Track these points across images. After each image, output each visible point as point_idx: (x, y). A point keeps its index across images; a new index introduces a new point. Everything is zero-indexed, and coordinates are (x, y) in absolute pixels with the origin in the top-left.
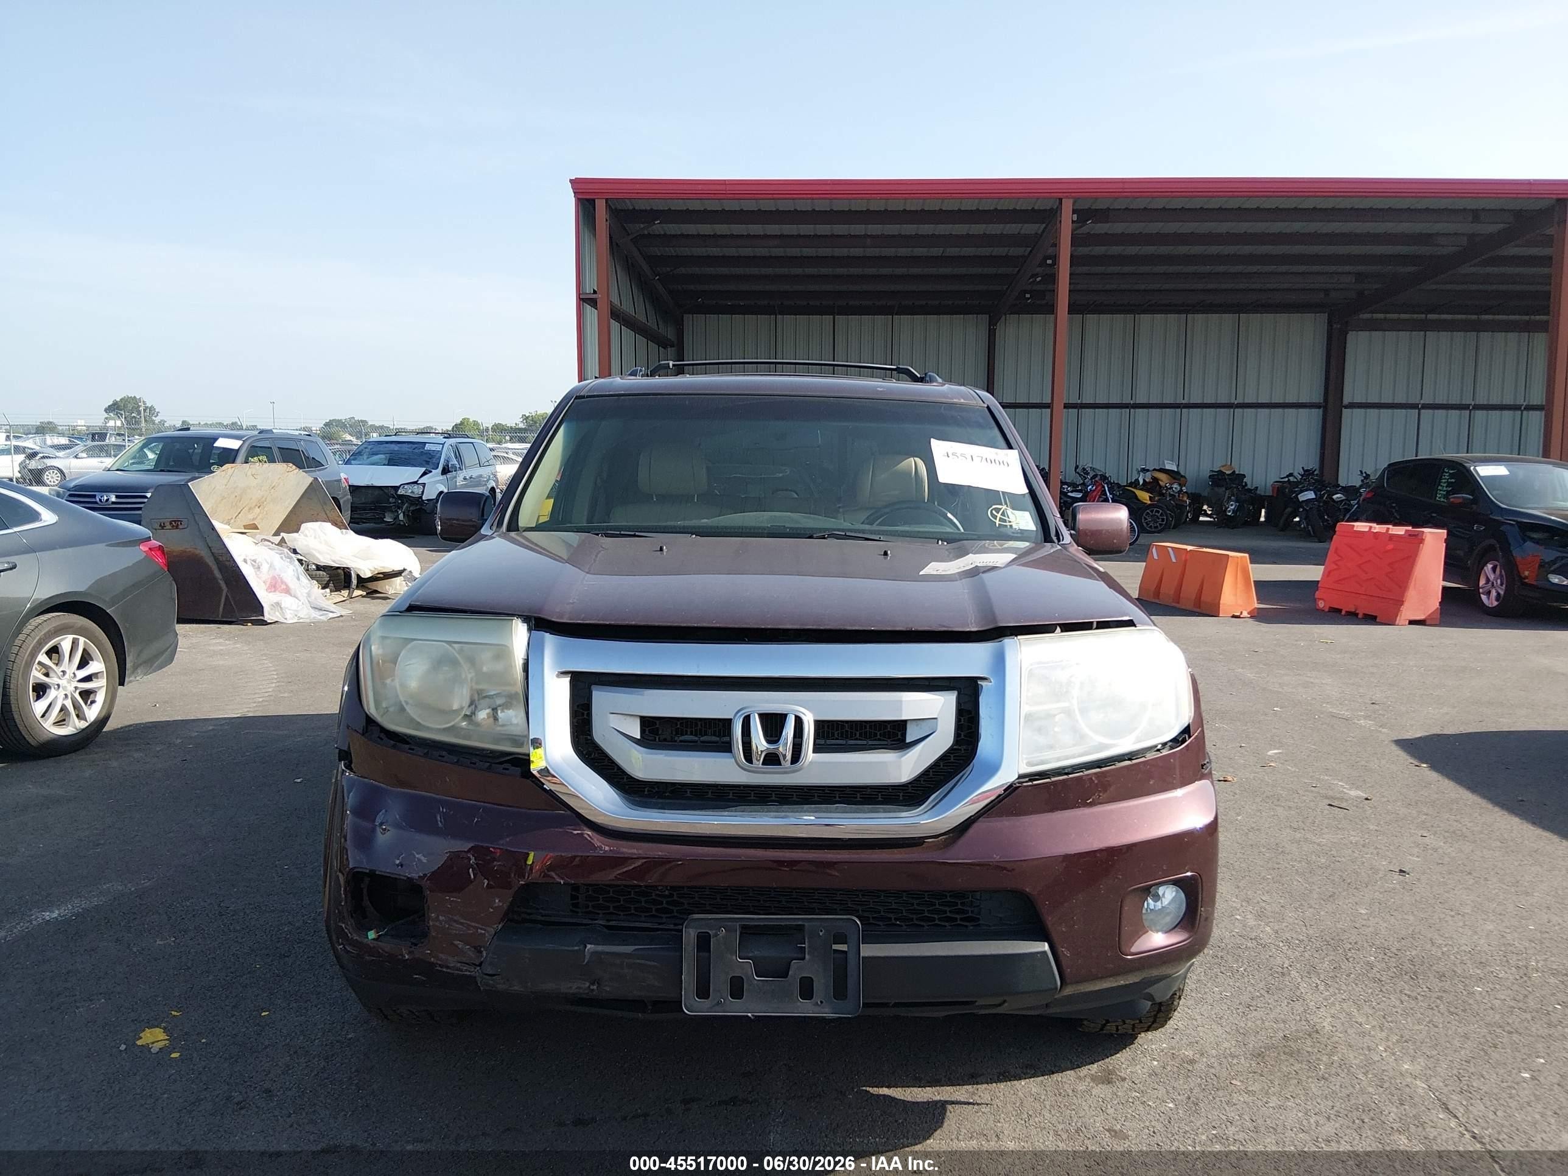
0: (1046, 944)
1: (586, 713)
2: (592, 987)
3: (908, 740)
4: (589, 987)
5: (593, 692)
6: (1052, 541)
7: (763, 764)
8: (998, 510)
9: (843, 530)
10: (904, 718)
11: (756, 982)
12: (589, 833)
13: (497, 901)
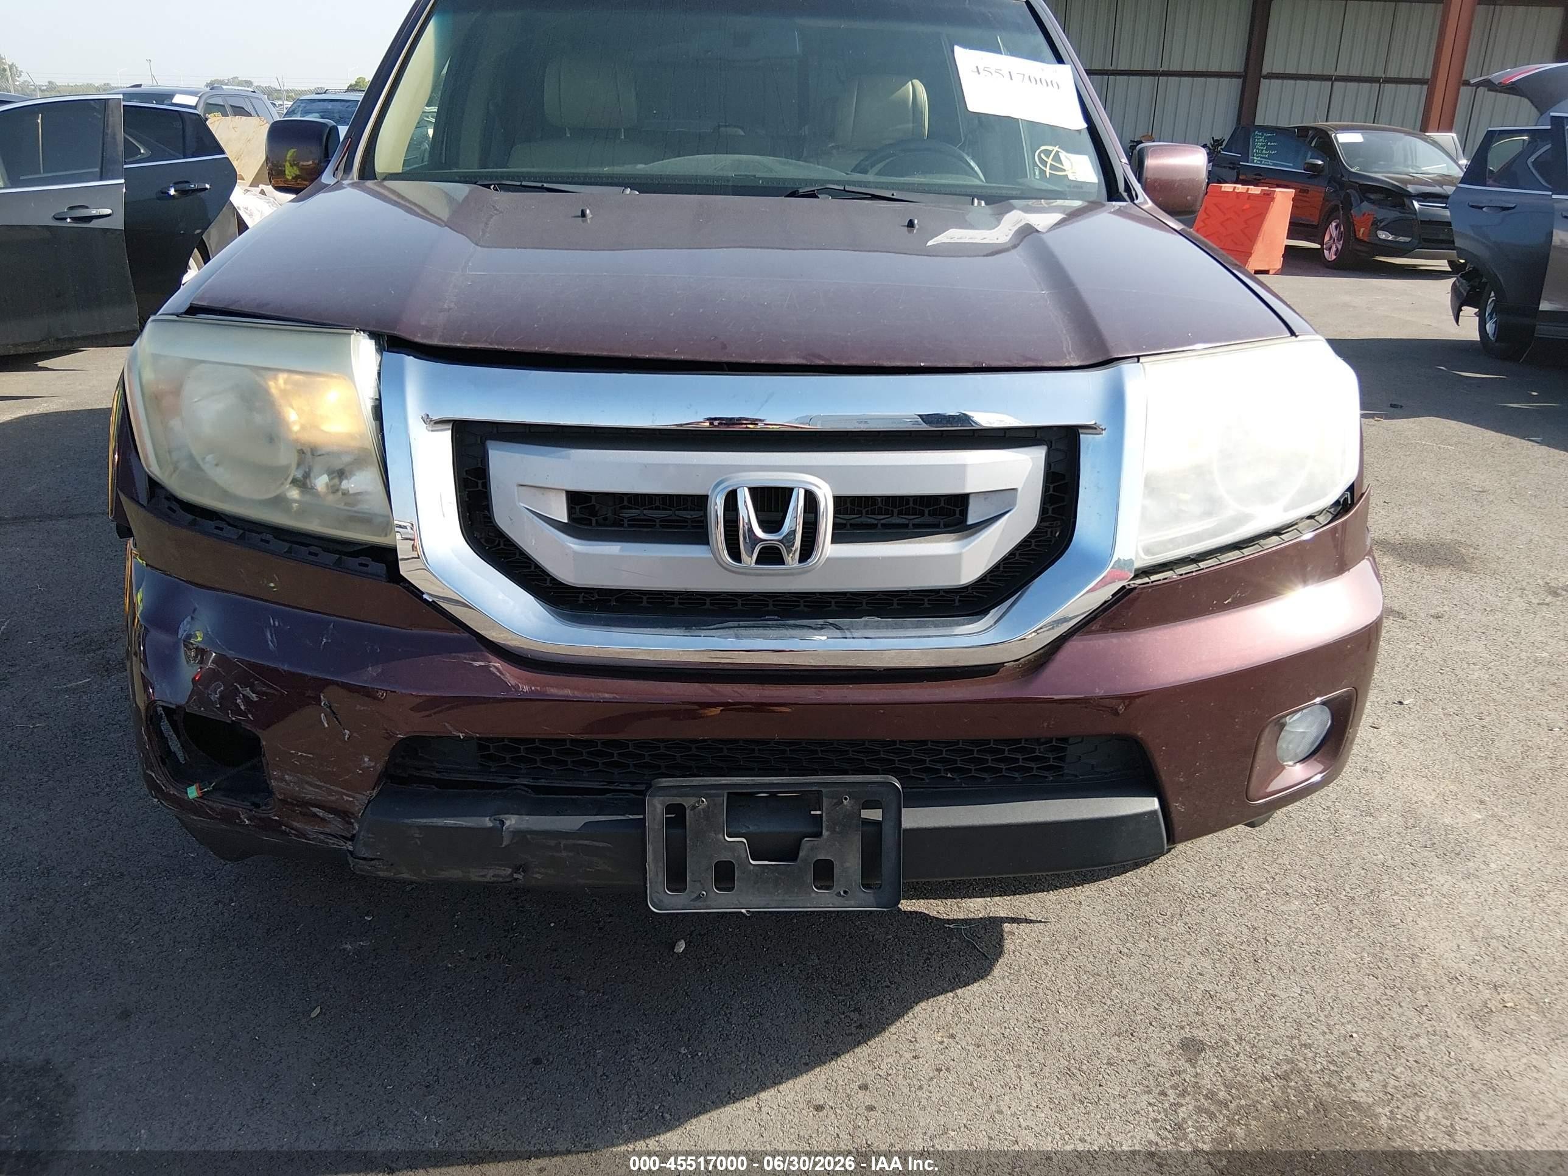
0: (1156, 800)
1: (480, 482)
2: (515, 876)
3: (970, 522)
4: (511, 874)
5: (491, 452)
6: (1120, 199)
7: (757, 562)
8: (1048, 153)
9: (838, 183)
10: (967, 491)
11: (752, 868)
12: (497, 665)
13: (366, 759)
